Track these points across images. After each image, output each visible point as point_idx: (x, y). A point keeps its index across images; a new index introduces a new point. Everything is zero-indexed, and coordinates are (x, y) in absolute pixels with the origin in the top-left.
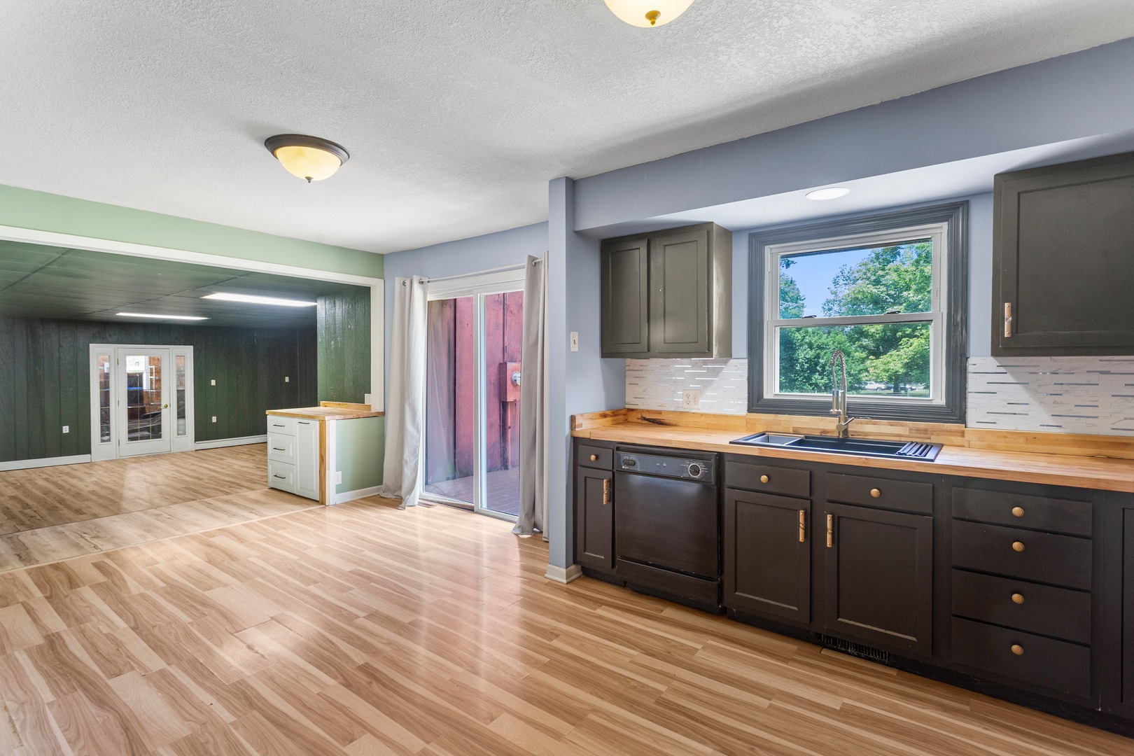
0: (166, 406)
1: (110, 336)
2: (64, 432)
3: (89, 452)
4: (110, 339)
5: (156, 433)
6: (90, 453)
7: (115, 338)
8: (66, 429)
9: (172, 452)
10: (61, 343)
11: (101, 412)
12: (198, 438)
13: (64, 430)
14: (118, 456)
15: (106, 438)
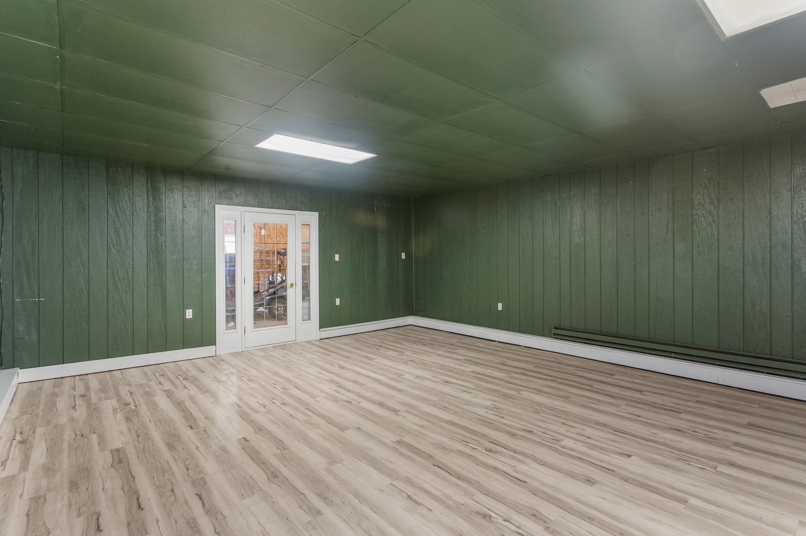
0: (292, 285)
1: (237, 196)
2: (187, 317)
3: (213, 342)
4: (236, 201)
5: (282, 318)
6: (215, 344)
7: (241, 199)
8: (189, 314)
9: (297, 341)
10: (185, 202)
11: (226, 292)
12: (324, 324)
13: (187, 314)
14: (243, 347)
15: (232, 324)
